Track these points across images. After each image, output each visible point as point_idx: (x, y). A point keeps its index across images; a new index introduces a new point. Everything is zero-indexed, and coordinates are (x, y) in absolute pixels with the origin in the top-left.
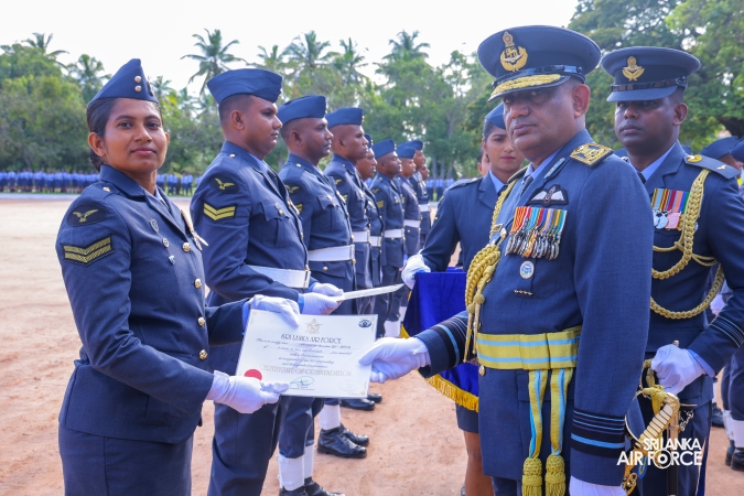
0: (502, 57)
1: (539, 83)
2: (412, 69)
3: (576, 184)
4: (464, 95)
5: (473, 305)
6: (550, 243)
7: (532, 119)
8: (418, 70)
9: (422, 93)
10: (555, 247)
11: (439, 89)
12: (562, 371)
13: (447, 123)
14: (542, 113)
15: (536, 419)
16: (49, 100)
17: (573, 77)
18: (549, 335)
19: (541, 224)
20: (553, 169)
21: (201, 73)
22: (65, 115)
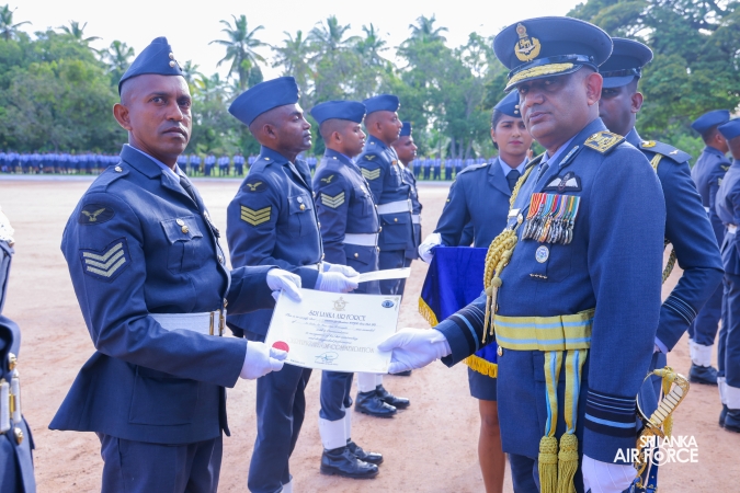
0: (517, 47)
1: (552, 71)
2: (430, 50)
3: (589, 170)
4: (482, 76)
5: (491, 288)
6: (564, 228)
7: (547, 106)
8: (435, 52)
9: (440, 75)
10: (569, 233)
11: (457, 70)
12: (576, 352)
13: (466, 103)
14: (557, 101)
15: (552, 398)
16: (75, 83)
17: (585, 65)
18: (563, 317)
19: (555, 211)
20: (567, 157)
21: (228, 57)
22: (90, 98)
